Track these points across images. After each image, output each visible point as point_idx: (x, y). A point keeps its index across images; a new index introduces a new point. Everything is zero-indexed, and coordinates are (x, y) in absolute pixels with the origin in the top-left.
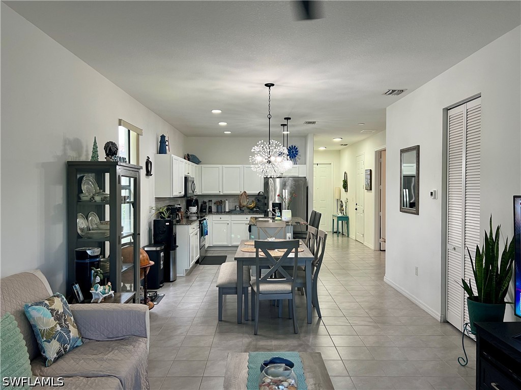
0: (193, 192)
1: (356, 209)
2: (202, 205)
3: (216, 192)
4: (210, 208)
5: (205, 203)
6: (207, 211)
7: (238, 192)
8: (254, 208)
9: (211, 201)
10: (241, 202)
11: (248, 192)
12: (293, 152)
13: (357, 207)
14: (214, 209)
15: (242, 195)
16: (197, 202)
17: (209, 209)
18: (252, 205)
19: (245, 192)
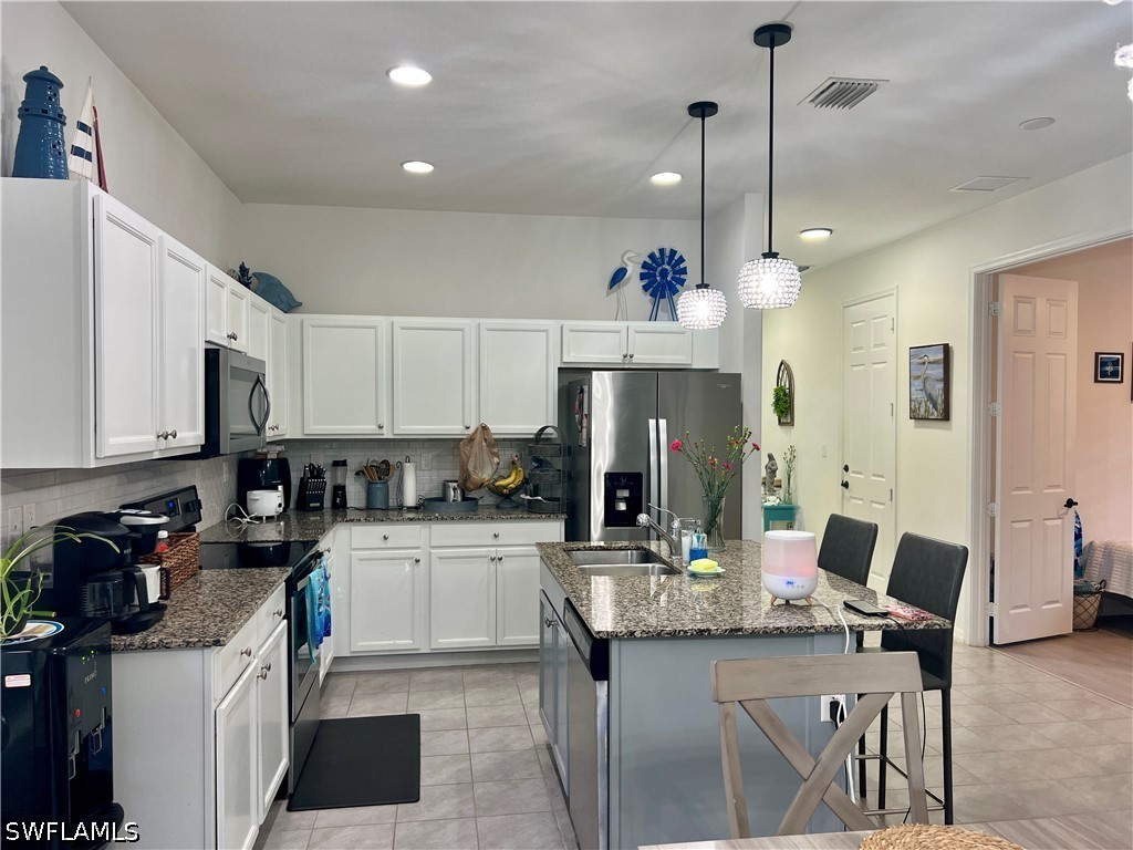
0: (260, 429)
1: (846, 485)
2: (303, 483)
3: (364, 428)
4: (340, 491)
5: (316, 472)
6: (327, 503)
7: (453, 428)
8: (517, 489)
9: (344, 463)
10: (471, 469)
11: (499, 428)
12: (664, 273)
13: (850, 477)
14: (355, 494)
15: (471, 440)
16: (282, 467)
17: (335, 495)
18: (511, 481)
19: (485, 428)
